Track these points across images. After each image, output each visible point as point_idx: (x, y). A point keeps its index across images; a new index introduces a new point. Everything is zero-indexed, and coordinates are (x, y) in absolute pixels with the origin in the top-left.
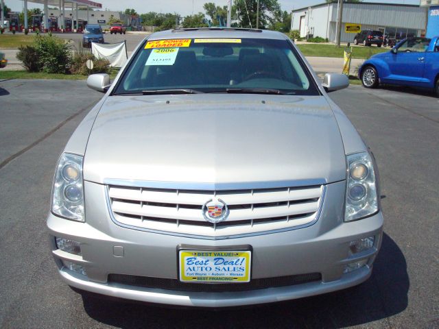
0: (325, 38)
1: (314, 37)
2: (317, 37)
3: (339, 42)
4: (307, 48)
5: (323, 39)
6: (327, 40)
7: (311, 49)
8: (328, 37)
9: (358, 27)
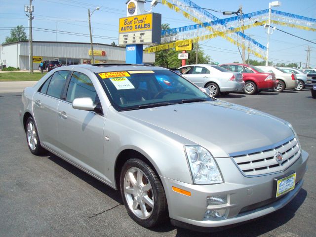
0: (16, 67)
1: (7, 67)
2: (10, 67)
3: (32, 70)
4: (9, 75)
5: (15, 69)
6: (18, 69)
7: (12, 76)
8: (19, 67)
9: (40, 59)
